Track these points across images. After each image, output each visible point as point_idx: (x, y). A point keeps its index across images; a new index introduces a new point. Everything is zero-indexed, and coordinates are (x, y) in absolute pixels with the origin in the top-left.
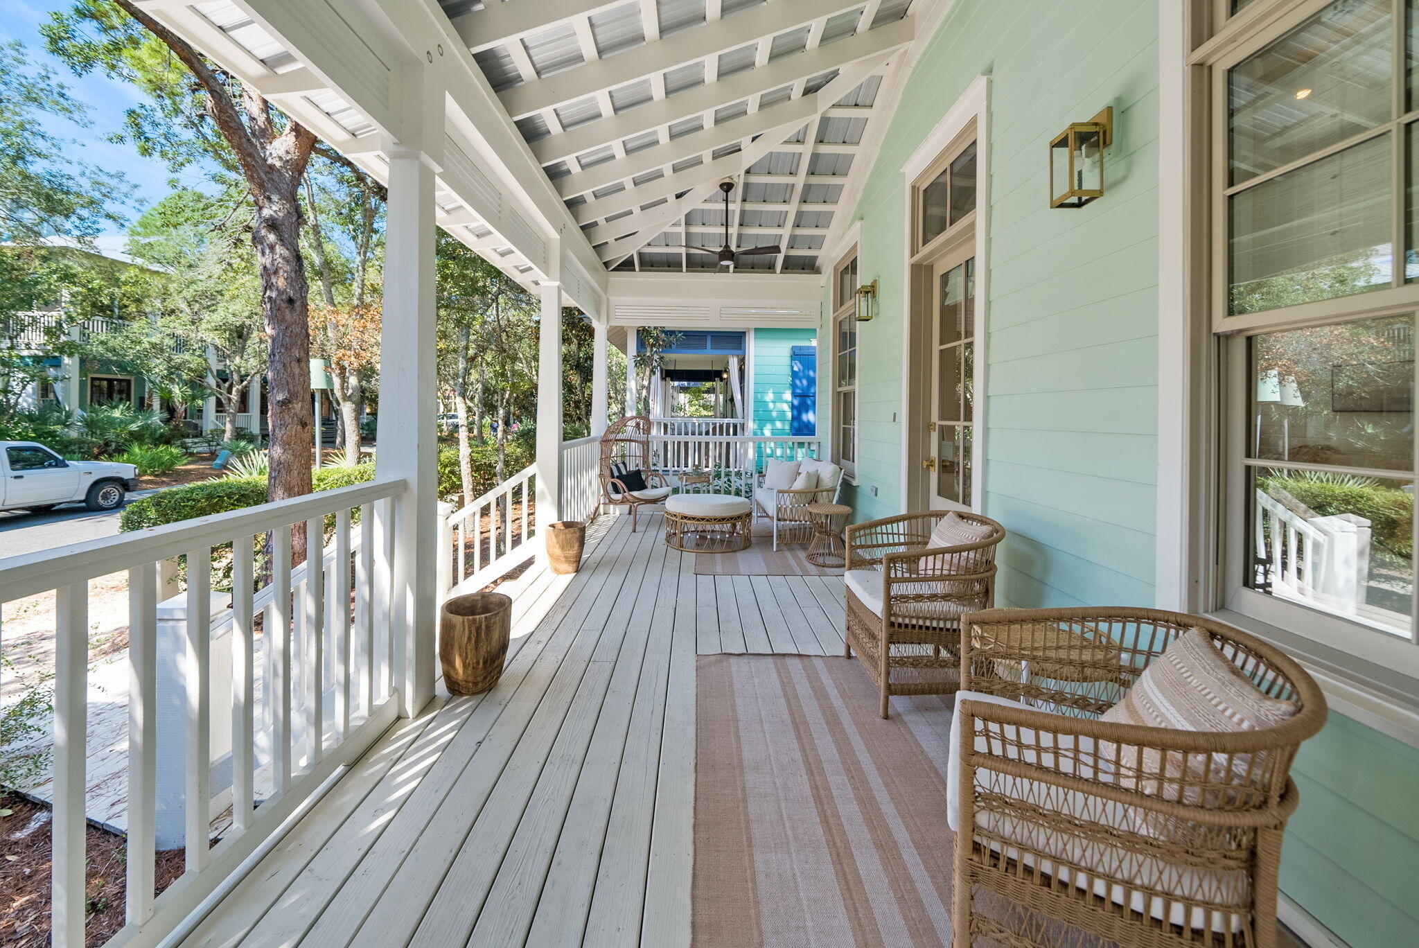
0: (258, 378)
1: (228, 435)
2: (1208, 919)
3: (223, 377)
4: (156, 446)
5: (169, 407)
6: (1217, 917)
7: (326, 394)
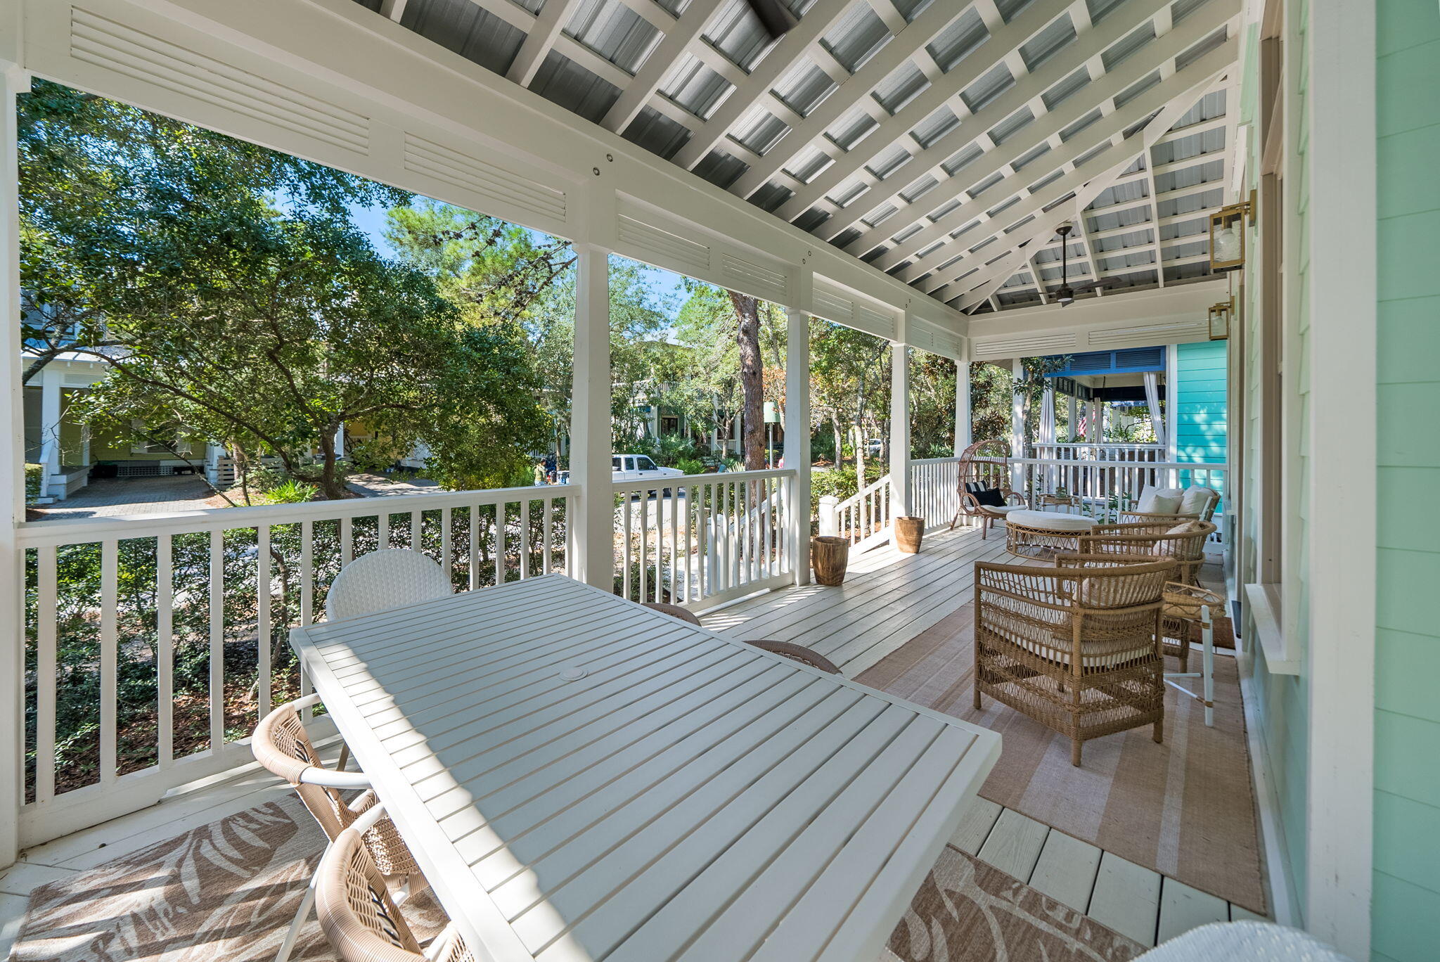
0: (739, 414)
1: (724, 454)
2: (1062, 657)
3: (721, 414)
4: (690, 460)
5: (695, 436)
6: (1059, 654)
7: (777, 426)
